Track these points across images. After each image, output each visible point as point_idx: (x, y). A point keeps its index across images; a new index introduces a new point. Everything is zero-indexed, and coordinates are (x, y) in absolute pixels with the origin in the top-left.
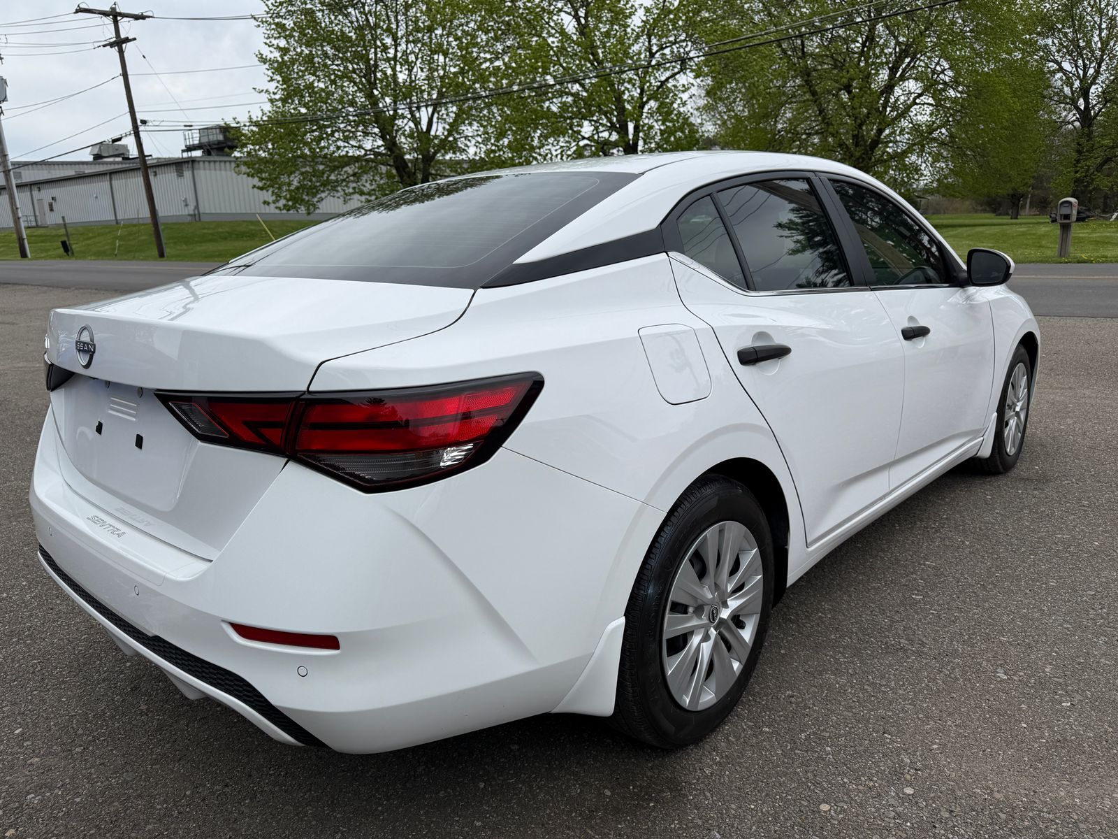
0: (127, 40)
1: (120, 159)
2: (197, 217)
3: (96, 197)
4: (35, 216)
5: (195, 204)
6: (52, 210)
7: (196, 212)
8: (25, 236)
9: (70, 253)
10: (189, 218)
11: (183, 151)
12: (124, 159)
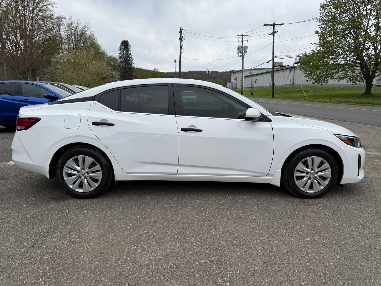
0: (276, 32)
1: (280, 67)
2: (293, 85)
3: (267, 79)
4: (252, 84)
5: (293, 81)
6: (256, 83)
7: (293, 84)
8: (243, 90)
9: (252, 95)
10: (290, 85)
11: (294, 64)
12: (281, 67)
